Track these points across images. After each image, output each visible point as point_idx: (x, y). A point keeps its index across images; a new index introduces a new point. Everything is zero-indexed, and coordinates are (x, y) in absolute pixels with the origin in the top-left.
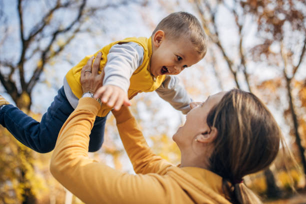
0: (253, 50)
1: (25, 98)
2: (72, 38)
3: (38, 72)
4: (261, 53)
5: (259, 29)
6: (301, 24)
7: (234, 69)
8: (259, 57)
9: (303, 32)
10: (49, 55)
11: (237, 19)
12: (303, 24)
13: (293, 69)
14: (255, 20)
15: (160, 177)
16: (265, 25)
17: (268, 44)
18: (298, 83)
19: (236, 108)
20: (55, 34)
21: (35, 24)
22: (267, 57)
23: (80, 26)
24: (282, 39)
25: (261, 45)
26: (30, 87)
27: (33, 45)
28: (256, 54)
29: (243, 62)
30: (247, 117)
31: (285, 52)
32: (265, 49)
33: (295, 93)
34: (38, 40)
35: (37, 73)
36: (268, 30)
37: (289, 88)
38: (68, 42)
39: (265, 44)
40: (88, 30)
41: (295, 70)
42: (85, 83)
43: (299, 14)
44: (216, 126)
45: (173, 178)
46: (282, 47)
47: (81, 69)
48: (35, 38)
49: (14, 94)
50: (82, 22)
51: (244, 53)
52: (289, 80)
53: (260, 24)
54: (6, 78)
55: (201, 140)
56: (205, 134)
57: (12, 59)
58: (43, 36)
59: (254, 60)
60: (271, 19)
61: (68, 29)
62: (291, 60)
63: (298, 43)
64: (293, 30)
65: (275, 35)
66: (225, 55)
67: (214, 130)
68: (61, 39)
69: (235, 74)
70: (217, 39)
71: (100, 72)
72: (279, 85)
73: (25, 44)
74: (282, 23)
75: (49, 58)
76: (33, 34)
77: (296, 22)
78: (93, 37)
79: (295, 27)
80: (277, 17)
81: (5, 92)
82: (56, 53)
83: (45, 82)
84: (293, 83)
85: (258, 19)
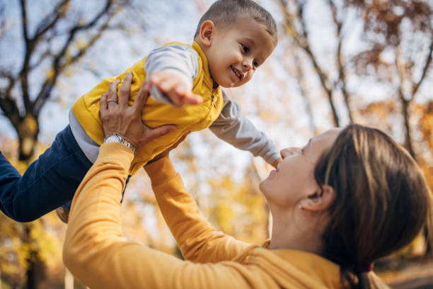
0: (357, 59)
1: (30, 124)
2: (97, 37)
3: (48, 86)
4: (367, 63)
5: (366, 28)
6: (427, 23)
7: (329, 85)
8: (364, 69)
9: (429, 34)
10: (63, 61)
11: (334, 14)
12: (429, 22)
13: (413, 87)
14: (361, 16)
15: (243, 268)
16: (375, 24)
17: (377, 50)
18: (418, 107)
19: (360, 155)
20: (73, 32)
21: (43, 16)
22: (376, 69)
23: (109, 20)
24: (397, 44)
25: (368, 52)
26: (36, 107)
27: (42, 47)
28: (360, 65)
29: (342, 75)
30: (378, 167)
31: (403, 61)
32: (373, 57)
33: (414, 121)
34: (49, 40)
35: (47, 88)
36: (378, 31)
37: (406, 114)
38: (92, 43)
39: (373, 50)
40: (121, 27)
41: (415, 89)
42: (108, 120)
43: (423, 8)
44: (331, 184)
45: (264, 270)
46: (397, 55)
47: (99, 100)
48: (44, 36)
49: (15, 118)
50: (112, 15)
51: (343, 64)
52: (406, 103)
53: (367, 20)
54: (3, 94)
55: (309, 208)
56: (314, 197)
57: (12, 67)
58: (55, 34)
59: (357, 73)
60: (383, 14)
61: (92, 24)
62: (411, 74)
63: (421, 49)
64: (415, 31)
65: (388, 38)
66: (316, 66)
67: (328, 191)
68: (82, 39)
69: (329, 93)
70: (306, 42)
71: (131, 103)
72: (391, 110)
73: (30, 45)
74: (399, 20)
75: (64, 66)
76: (41, 31)
77: (420, 19)
78: (128, 36)
79: (418, 25)
80: (391, 12)
81: (2, 114)
82: (74, 60)
83: (58, 100)
84: (411, 107)
85: (364, 14)
